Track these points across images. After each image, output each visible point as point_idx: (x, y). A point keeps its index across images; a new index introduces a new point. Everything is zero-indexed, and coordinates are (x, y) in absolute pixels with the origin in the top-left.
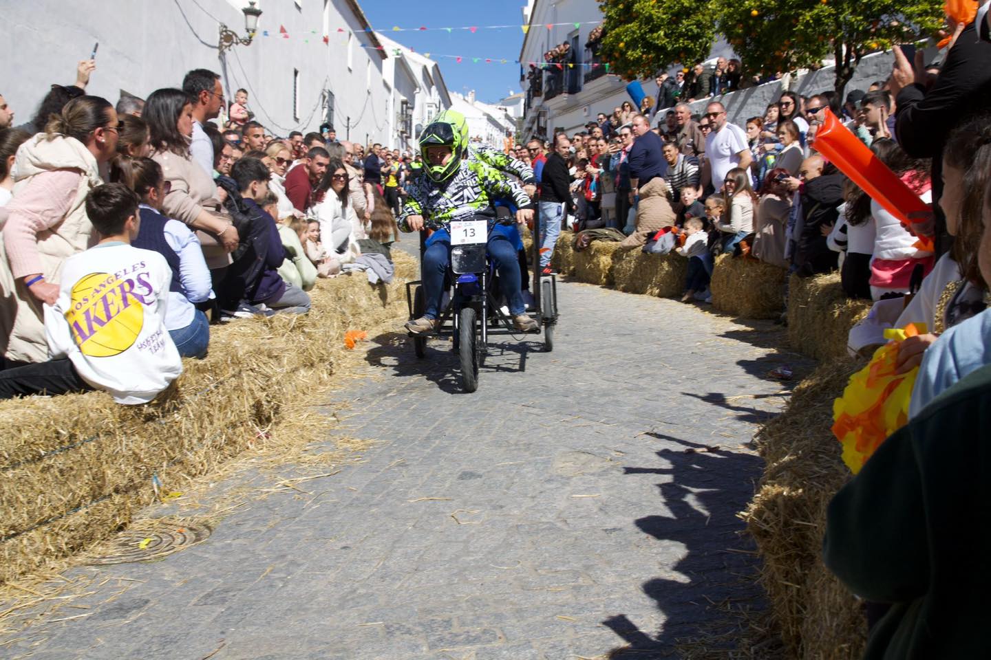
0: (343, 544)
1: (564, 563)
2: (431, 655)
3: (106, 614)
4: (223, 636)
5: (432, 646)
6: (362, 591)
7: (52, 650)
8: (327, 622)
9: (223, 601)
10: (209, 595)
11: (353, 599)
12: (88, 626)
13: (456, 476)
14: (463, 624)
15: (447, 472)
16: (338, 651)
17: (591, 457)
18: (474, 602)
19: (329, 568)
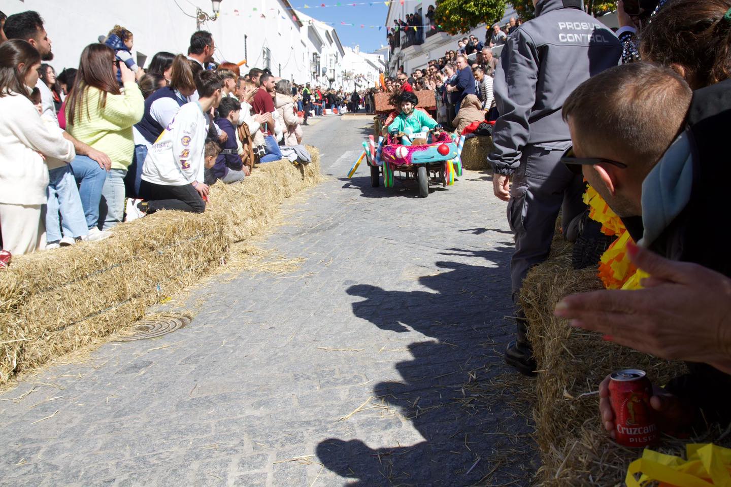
0: (271, 325)
2: (321, 391)
3: (127, 370)
4: (196, 383)
5: (322, 386)
6: (281, 354)
8: (258, 373)
9: (197, 362)
10: (188, 358)
11: (275, 359)
12: (116, 377)
13: (342, 283)
14: (342, 372)
15: (337, 280)
16: (264, 390)
17: (426, 269)
18: (348, 359)
19: (261, 340)
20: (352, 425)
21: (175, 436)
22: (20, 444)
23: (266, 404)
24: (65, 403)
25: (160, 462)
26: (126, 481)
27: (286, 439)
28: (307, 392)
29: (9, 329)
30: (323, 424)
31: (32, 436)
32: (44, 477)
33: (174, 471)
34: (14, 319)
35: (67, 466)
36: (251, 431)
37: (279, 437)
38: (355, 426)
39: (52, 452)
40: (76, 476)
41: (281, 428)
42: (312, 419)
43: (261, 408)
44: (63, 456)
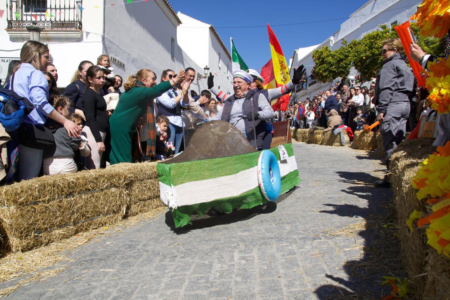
1: (316, 205)
2: (276, 226)
7: (161, 225)
14: (285, 219)
16: (246, 226)
17: (321, 182)
18: (288, 215)
20: (295, 239)
21: (203, 242)
22: (130, 242)
23: (248, 231)
24: (148, 229)
25: (198, 251)
26: (183, 257)
27: (262, 243)
28: (269, 227)
29: (123, 195)
30: (280, 238)
31: (135, 240)
32: (143, 254)
33: (206, 254)
34: (125, 191)
35: (153, 251)
36: (243, 240)
37: (258, 243)
38: (297, 239)
39: (145, 245)
40: (158, 254)
41: (257, 240)
42: (274, 236)
43: (246, 232)
44: (151, 247)
